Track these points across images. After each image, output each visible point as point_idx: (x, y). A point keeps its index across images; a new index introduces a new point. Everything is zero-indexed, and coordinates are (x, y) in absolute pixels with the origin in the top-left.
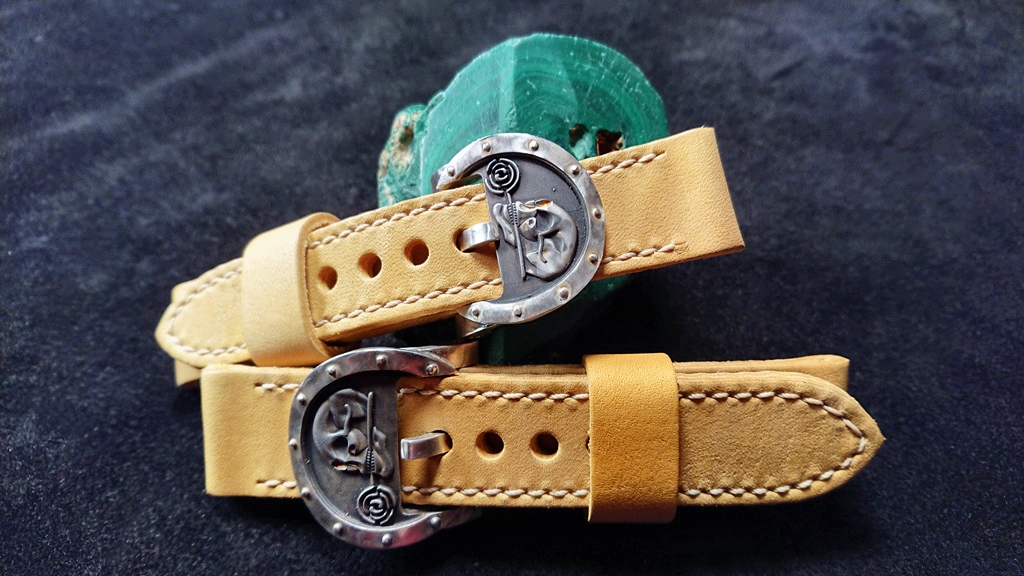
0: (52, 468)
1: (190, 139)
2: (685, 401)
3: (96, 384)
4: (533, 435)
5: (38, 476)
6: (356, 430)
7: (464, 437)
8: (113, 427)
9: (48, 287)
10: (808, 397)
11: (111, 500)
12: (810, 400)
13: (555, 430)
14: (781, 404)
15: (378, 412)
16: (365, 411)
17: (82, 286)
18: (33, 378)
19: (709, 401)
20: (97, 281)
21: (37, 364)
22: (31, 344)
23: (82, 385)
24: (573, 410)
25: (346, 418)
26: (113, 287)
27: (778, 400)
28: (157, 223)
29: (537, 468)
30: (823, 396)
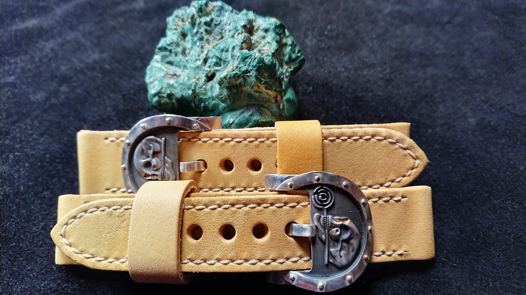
0: (17, 182)
1: (88, 28)
2: (326, 141)
3: (39, 144)
4: (248, 160)
5: (9, 186)
6: (156, 158)
7: (213, 162)
8: (48, 163)
9: (15, 99)
10: (389, 138)
11: (47, 196)
12: (390, 140)
13: (260, 157)
14: (375, 142)
15: (167, 148)
16: (161, 148)
17: (33, 99)
18: (7, 142)
19: (338, 141)
20: (40, 96)
21: (9, 135)
22: (6, 126)
23: (32, 144)
24: (269, 146)
25: (151, 152)
26: (48, 99)
27: (373, 140)
28: (71, 68)
29: (251, 177)
30: (396, 138)
